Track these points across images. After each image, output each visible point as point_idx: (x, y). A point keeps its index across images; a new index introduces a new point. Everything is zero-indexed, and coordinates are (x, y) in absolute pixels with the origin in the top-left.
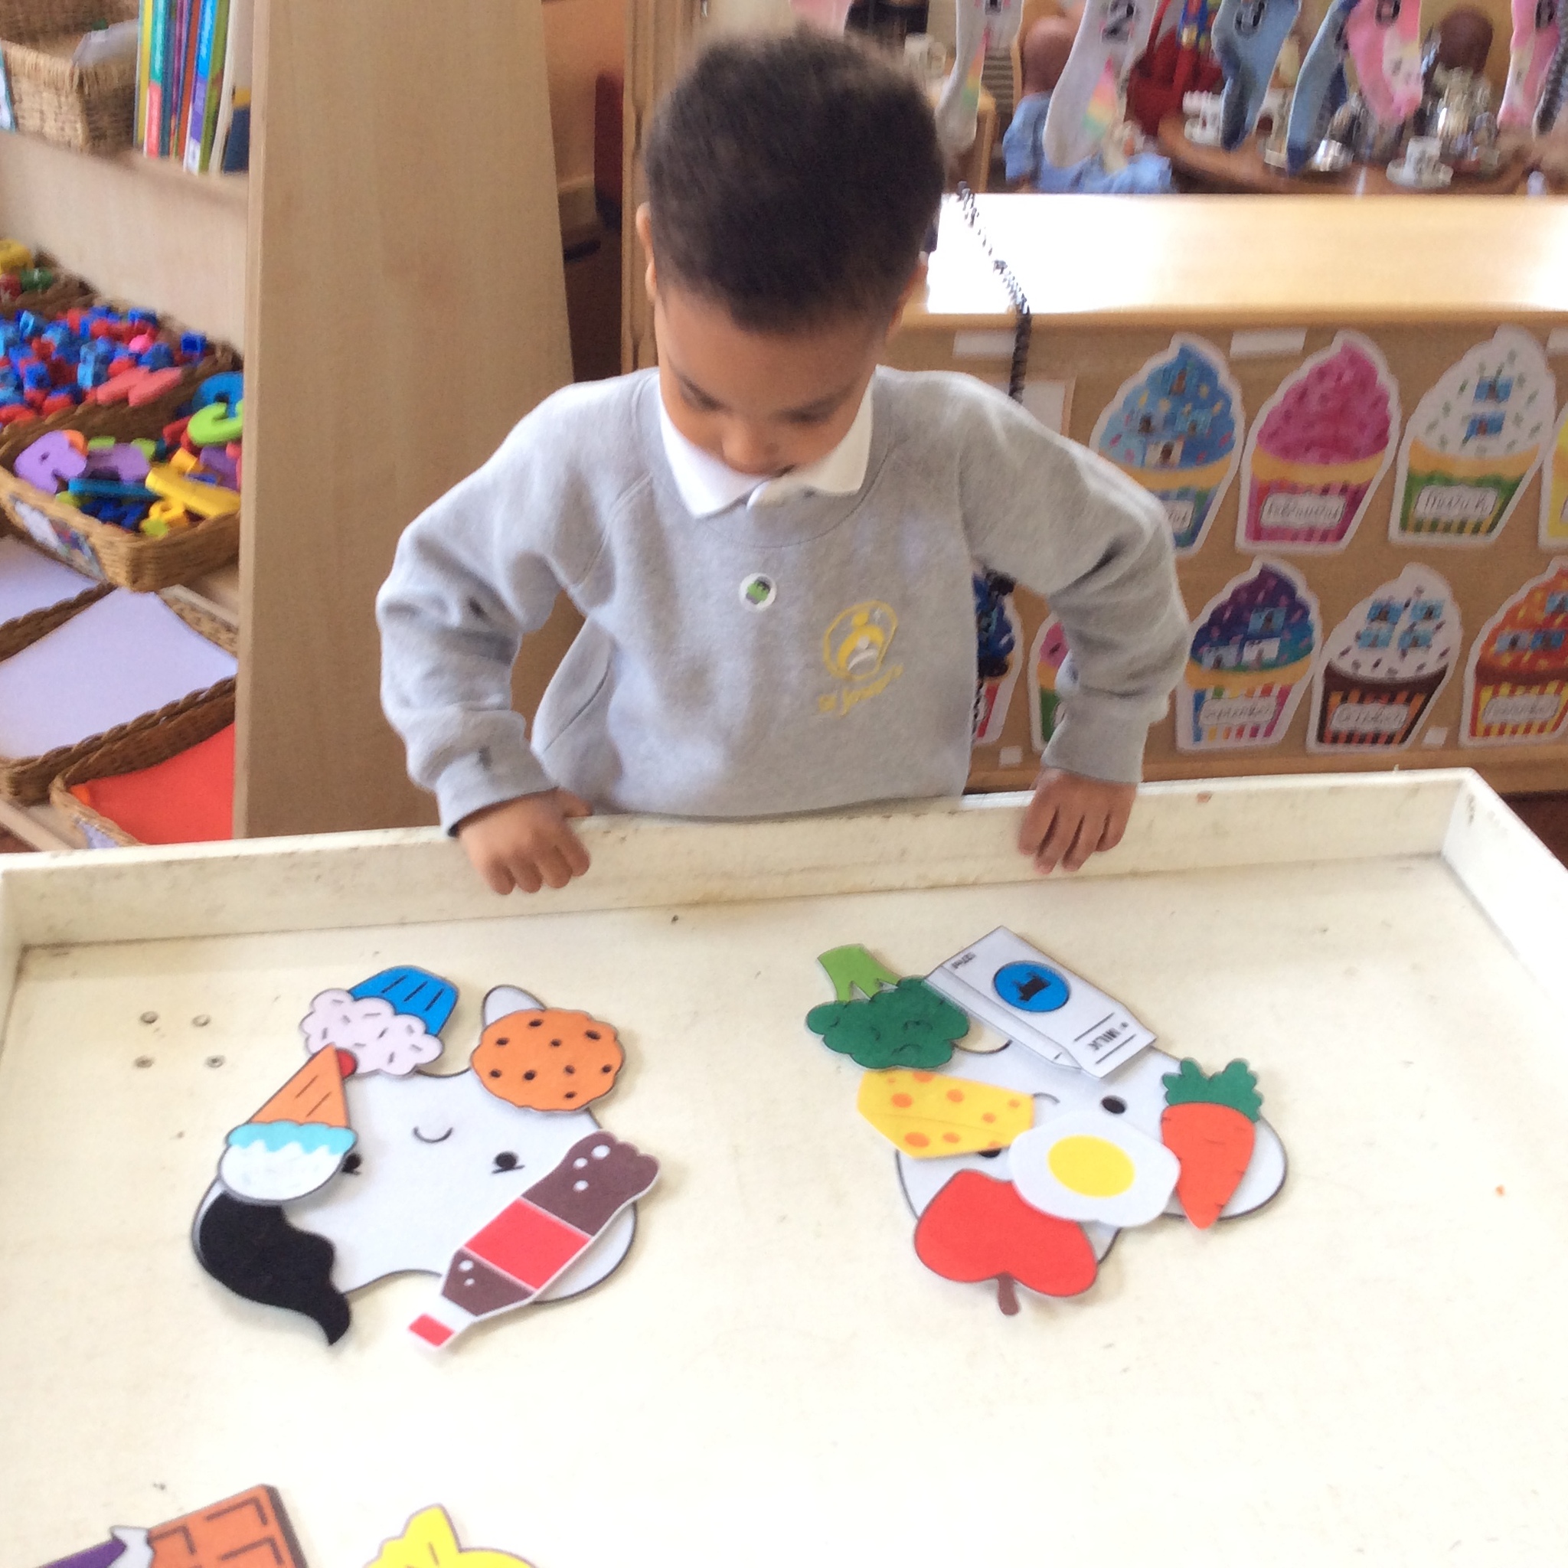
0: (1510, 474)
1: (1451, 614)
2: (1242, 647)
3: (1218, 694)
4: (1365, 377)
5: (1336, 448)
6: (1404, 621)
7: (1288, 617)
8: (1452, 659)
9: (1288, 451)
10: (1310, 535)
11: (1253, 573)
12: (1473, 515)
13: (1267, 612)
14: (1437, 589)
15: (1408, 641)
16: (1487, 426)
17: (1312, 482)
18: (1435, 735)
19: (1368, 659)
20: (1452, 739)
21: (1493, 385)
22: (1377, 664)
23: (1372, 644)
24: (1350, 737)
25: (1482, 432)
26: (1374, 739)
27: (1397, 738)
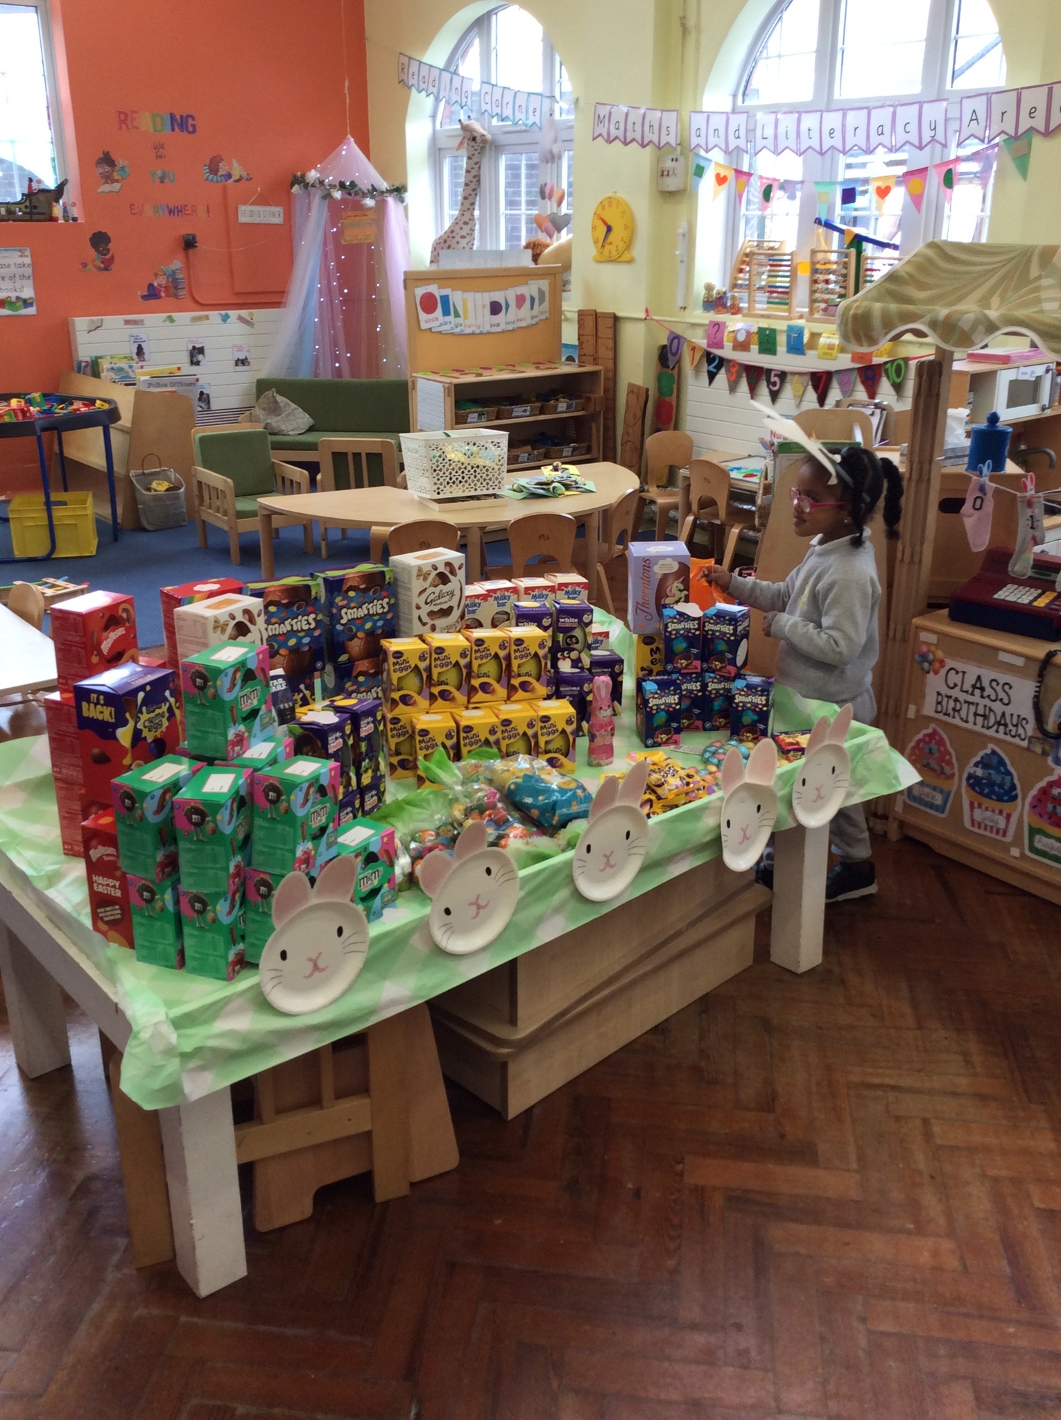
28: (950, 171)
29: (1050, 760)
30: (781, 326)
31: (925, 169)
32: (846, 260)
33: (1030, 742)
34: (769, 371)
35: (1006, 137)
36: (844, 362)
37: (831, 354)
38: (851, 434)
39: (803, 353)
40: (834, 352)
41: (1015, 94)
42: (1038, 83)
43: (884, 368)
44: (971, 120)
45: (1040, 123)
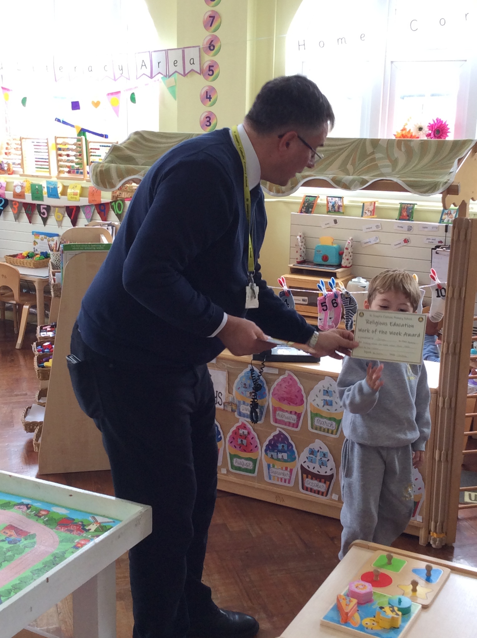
0: (338, 418)
1: (330, 456)
2: (277, 454)
3: (274, 466)
4: (295, 384)
5: (291, 401)
6: (319, 456)
7: (288, 447)
8: (334, 471)
9: (280, 400)
10: (289, 424)
11: (277, 432)
12: (331, 428)
13: (282, 444)
14: (326, 450)
15: (321, 463)
16: (328, 403)
17: (286, 410)
18: (335, 497)
19: (311, 465)
20: (340, 498)
21: (327, 392)
22: (314, 468)
23: (311, 461)
24: (311, 490)
25: (327, 405)
26: (318, 492)
27: (325, 494)
28: (133, 94)
29: (236, 413)
30: (43, 182)
31: (118, 92)
32: (80, 143)
33: (224, 406)
34: (39, 206)
35: (162, 76)
36: (84, 201)
37: (76, 199)
38: (99, 239)
39: (58, 197)
41: (164, 52)
42: (176, 47)
43: (111, 205)
44: (142, 66)
45: (180, 68)
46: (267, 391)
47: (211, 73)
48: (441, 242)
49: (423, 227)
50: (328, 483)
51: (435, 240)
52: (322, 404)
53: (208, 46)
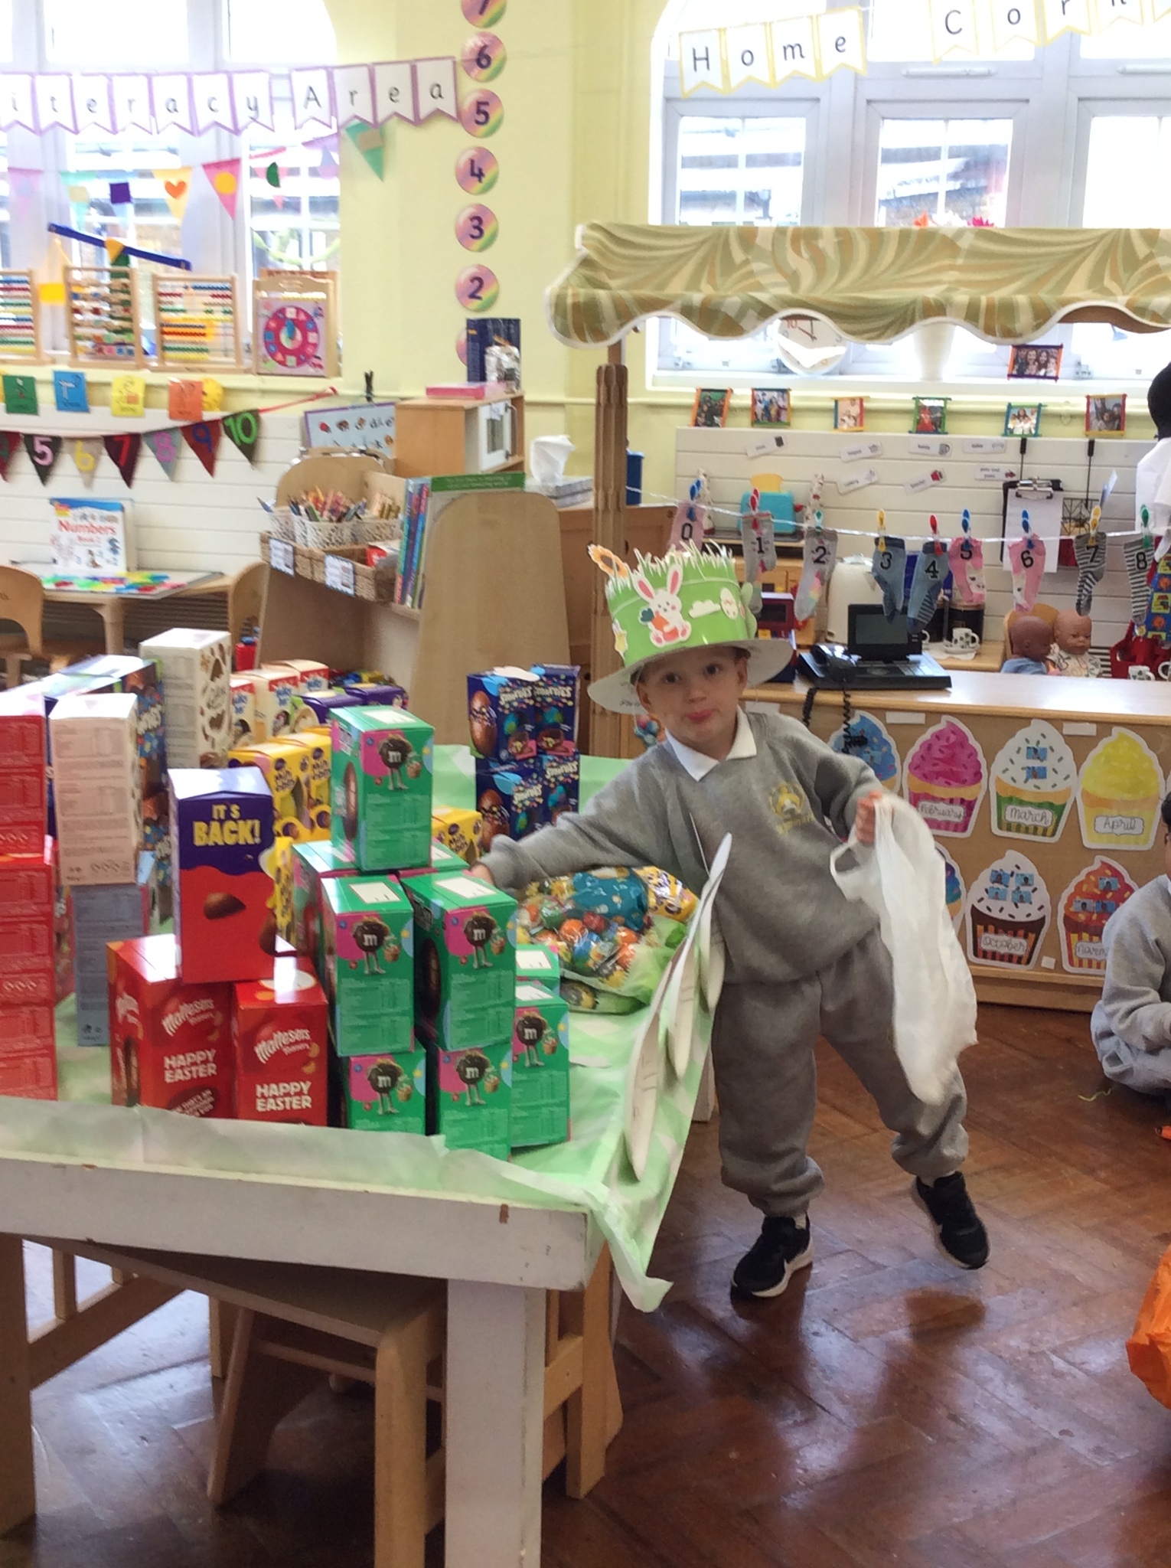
0: (1058, 802)
1: (1039, 882)
4: (963, 742)
5: (952, 777)
6: (1013, 883)
8: (1047, 912)
9: (925, 777)
10: (947, 826)
12: (1042, 824)
14: (1029, 868)
15: (1017, 897)
16: (1036, 773)
17: (943, 796)
18: (1048, 962)
19: (995, 905)
20: (1059, 965)
21: (1035, 750)
22: (1001, 910)
23: (997, 896)
24: (994, 956)
25: (1035, 776)
26: (1010, 958)
27: (1024, 960)
28: (274, 165)
30: (43, 373)
32: (125, 281)
34: (29, 439)
36: (158, 419)
37: (133, 410)
39: (86, 410)
40: (139, 407)
41: (365, 70)
42: (393, 58)
43: (225, 426)
44: (308, 99)
45: (405, 108)
46: (897, 764)
47: (482, 118)
48: (1011, 474)
49: (974, 446)
50: (1032, 936)
51: (998, 470)
52: (1024, 774)
53: (475, 56)
